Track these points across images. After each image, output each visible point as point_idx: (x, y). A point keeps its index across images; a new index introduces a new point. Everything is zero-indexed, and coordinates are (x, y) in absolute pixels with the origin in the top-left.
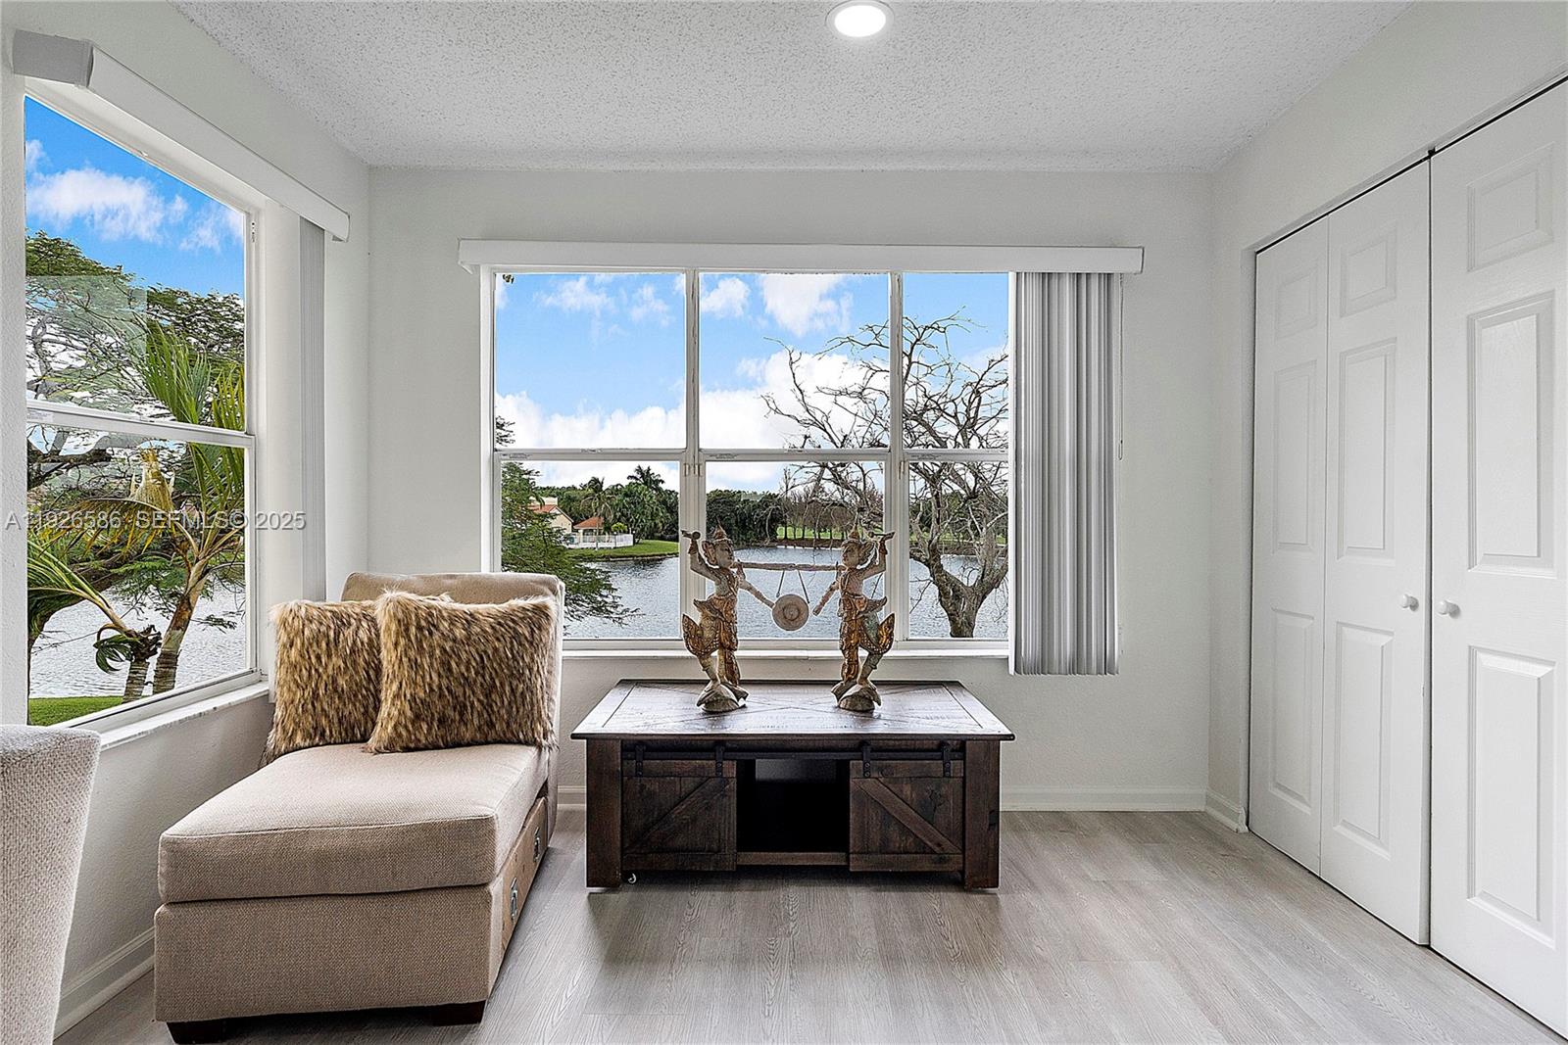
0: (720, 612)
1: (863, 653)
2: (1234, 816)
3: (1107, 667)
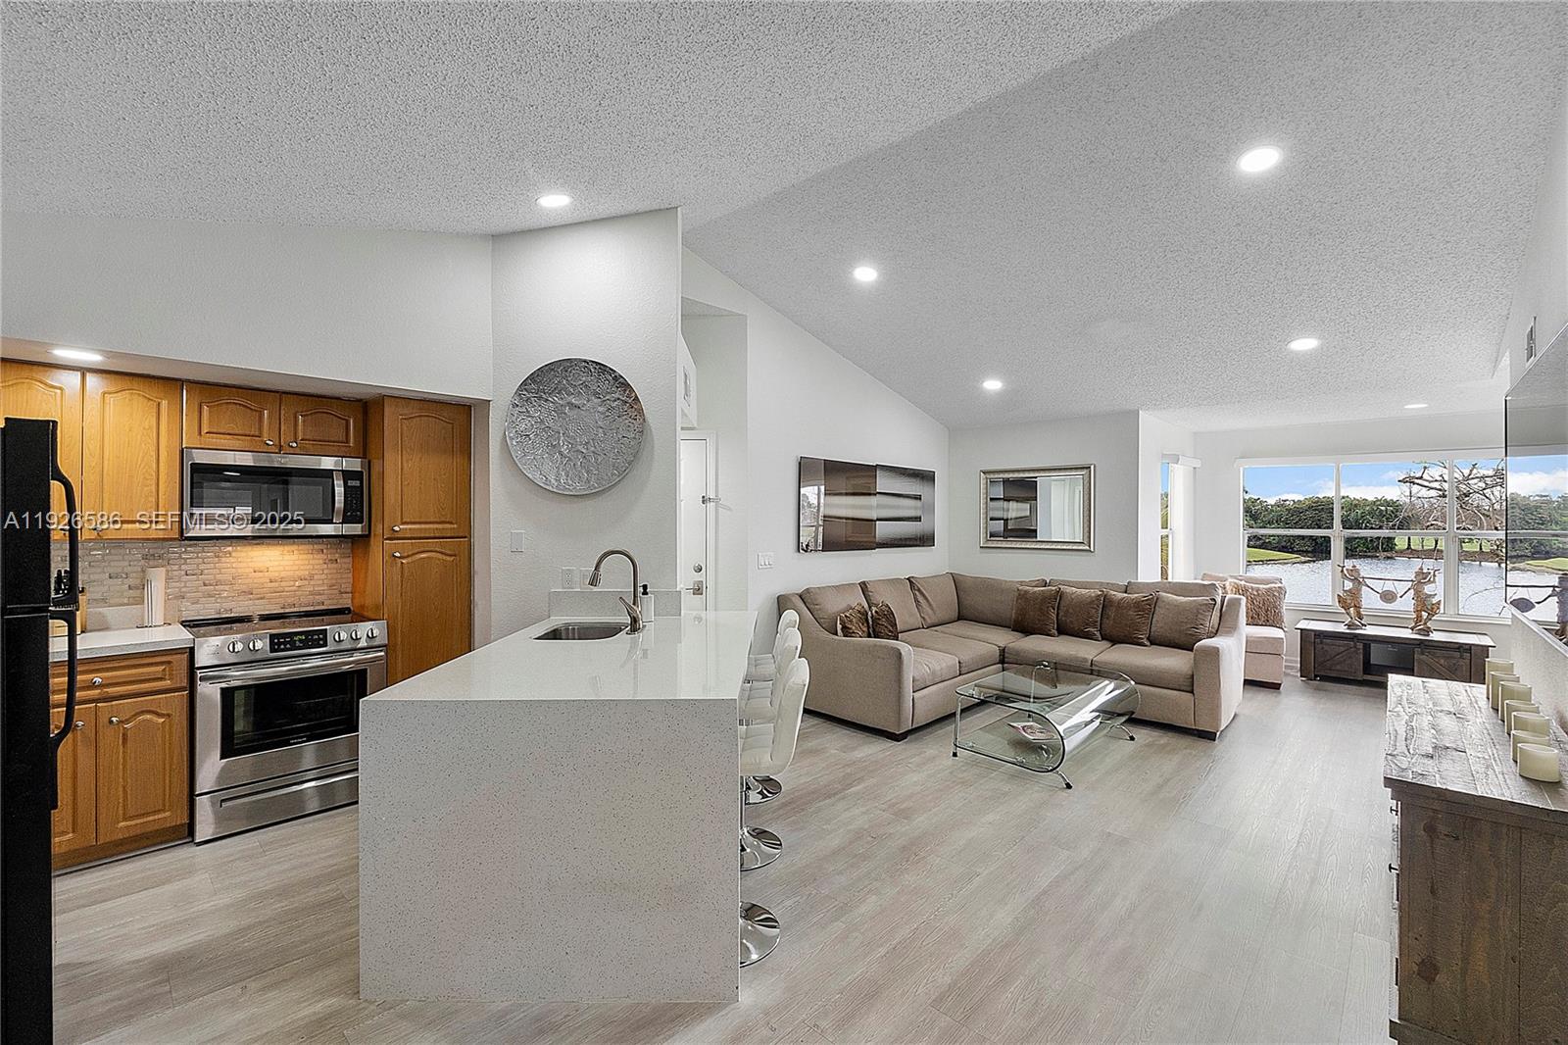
0: (1353, 594)
1: (1425, 614)
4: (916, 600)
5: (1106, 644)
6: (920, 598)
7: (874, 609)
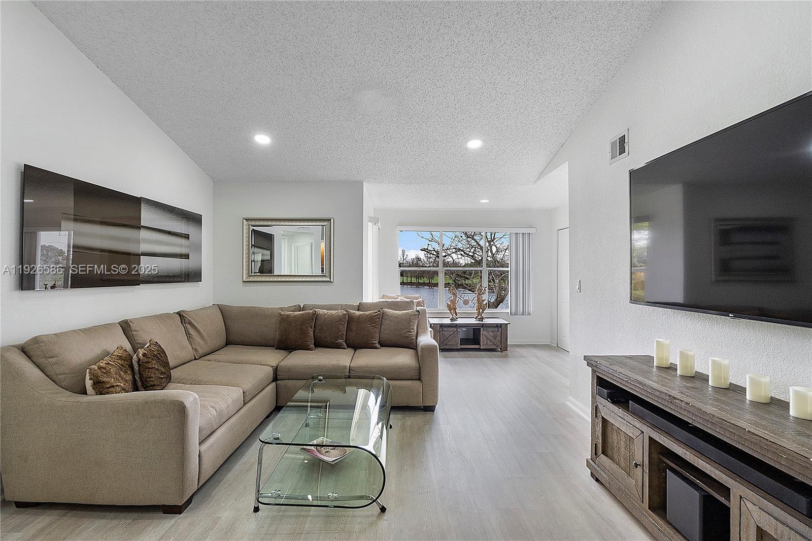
0: (453, 302)
1: (481, 310)
2: (555, 344)
3: (529, 314)
4: (188, 334)
5: (350, 351)
6: (192, 331)
7: (141, 352)
